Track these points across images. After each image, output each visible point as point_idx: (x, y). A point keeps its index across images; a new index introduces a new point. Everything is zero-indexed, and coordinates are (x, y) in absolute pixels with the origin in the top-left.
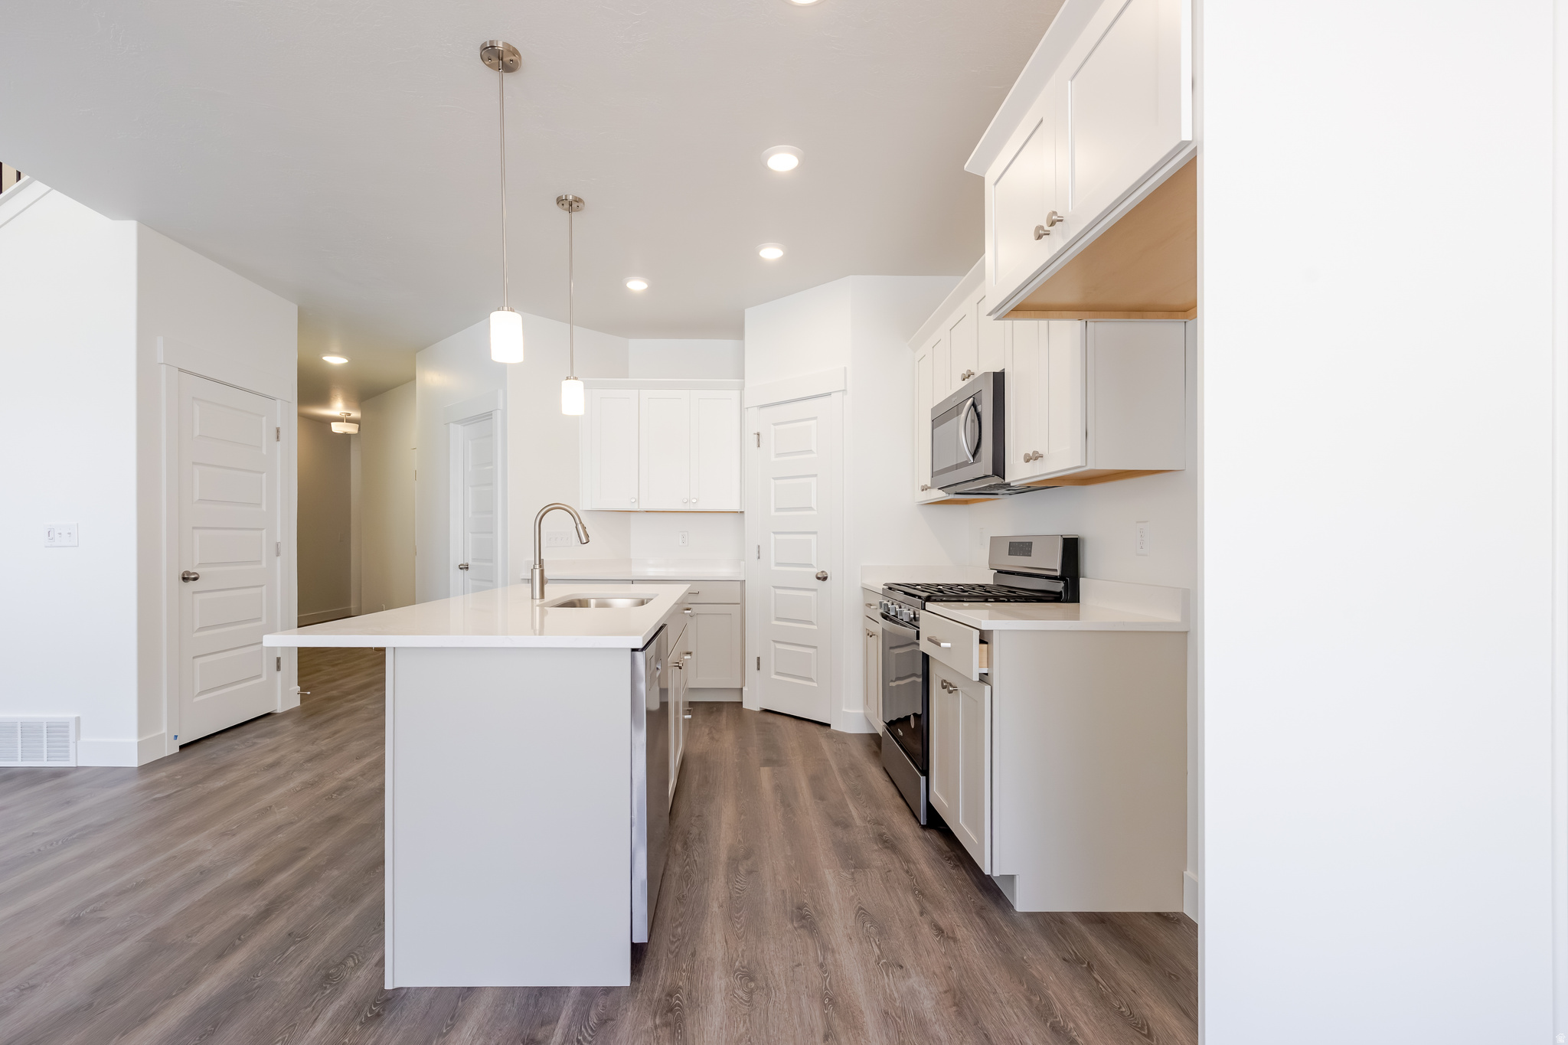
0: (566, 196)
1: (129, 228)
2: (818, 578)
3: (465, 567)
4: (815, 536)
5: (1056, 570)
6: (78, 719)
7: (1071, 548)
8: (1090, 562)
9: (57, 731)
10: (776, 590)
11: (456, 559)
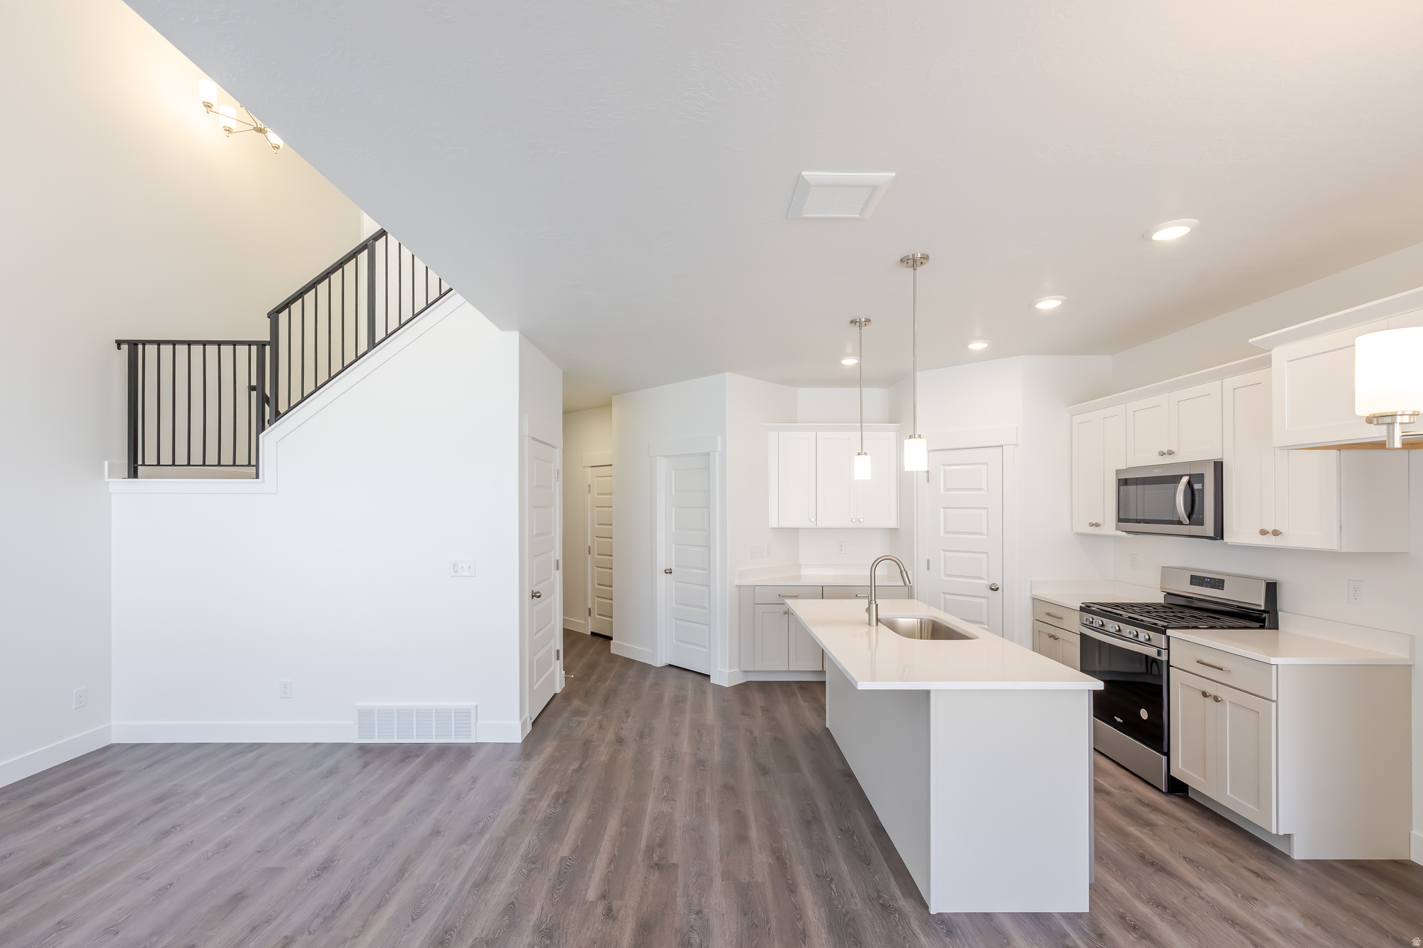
0: (860, 319)
1: (514, 336)
2: (992, 589)
3: (669, 572)
4: (986, 555)
5: (1261, 606)
6: (476, 706)
7: (1272, 589)
8: (1285, 601)
9: (464, 716)
10: (946, 596)
11: (662, 564)
